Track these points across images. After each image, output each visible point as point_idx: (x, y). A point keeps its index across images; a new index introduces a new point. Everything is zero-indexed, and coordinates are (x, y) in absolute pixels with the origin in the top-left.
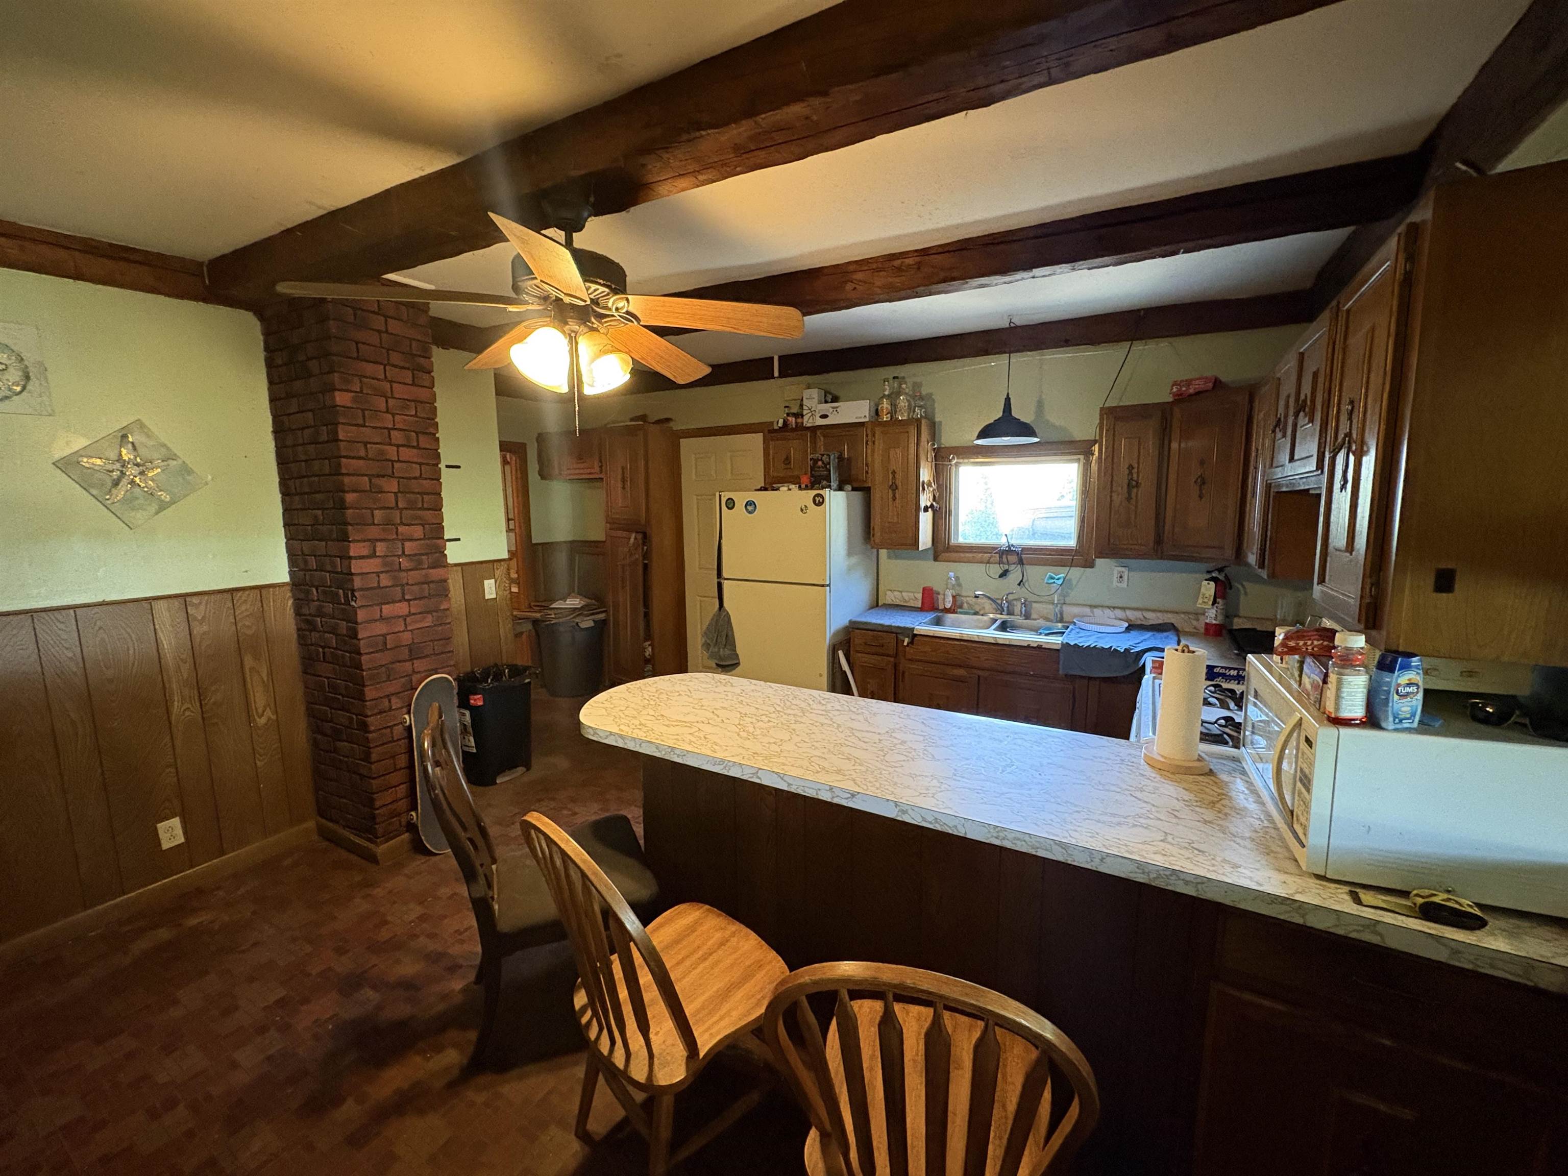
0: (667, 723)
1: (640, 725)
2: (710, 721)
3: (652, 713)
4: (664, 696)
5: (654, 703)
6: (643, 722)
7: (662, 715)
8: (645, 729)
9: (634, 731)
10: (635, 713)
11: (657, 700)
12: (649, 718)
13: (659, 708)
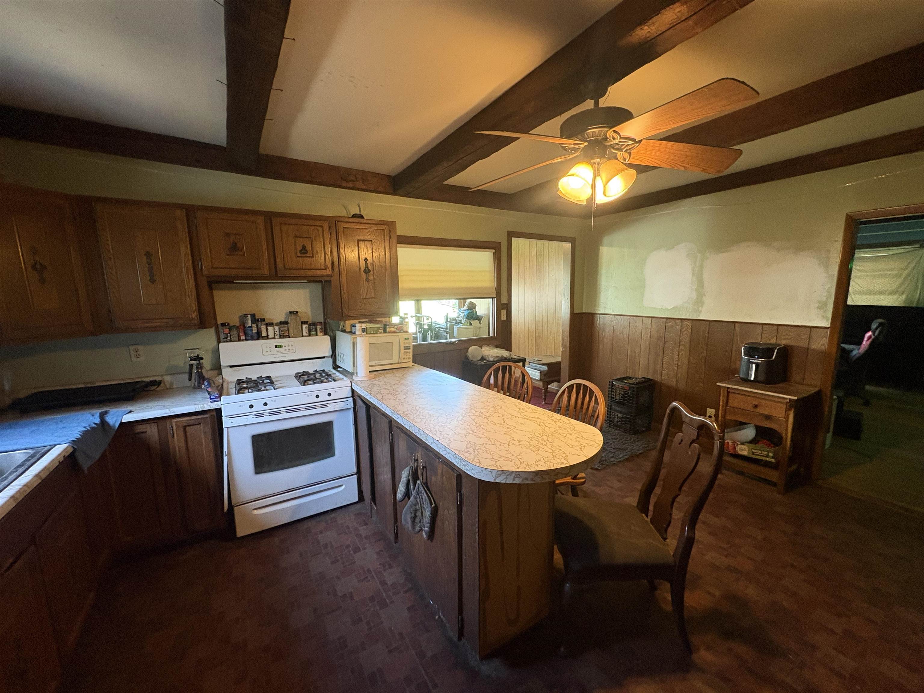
0: (538, 420)
1: (556, 421)
2: (510, 416)
3: (546, 428)
4: (534, 443)
5: (544, 437)
6: (553, 423)
7: (540, 425)
8: (553, 418)
9: (560, 418)
10: (559, 431)
11: (540, 439)
12: (549, 425)
13: (541, 432)
